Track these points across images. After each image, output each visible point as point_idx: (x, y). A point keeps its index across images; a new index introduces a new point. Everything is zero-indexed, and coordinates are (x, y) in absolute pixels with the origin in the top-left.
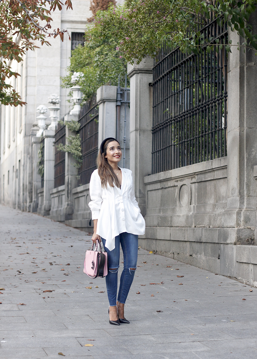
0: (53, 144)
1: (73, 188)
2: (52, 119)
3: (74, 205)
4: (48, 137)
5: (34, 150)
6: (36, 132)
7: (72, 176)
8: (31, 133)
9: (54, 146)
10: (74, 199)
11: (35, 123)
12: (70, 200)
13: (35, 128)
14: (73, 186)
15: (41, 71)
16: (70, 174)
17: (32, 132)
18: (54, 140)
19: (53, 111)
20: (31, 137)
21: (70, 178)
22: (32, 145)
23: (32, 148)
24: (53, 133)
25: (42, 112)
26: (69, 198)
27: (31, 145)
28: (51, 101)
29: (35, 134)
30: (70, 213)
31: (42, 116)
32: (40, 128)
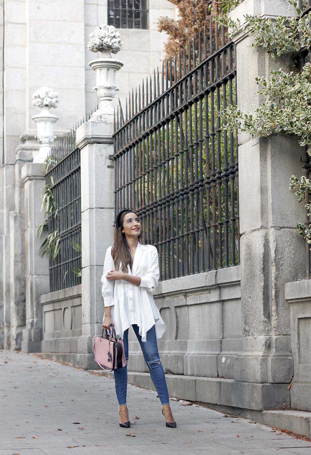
0: (109, 162)
1: (288, 281)
2: (102, 92)
3: (294, 346)
4: (91, 141)
5: (27, 196)
6: (31, 154)
7: (281, 232)
8: (17, 157)
9: (109, 167)
10: (294, 324)
11: (28, 132)
12: (278, 327)
13: (28, 144)
14: (286, 270)
15: (38, 8)
16: (271, 224)
17: (21, 155)
18: (110, 150)
19: (104, 70)
20: (17, 166)
21: (271, 239)
22: (22, 186)
23: (22, 193)
24: (108, 132)
25: (46, 103)
26: (274, 318)
27: (17, 184)
28: (98, 42)
29: (29, 159)
30: (280, 378)
31: (45, 113)
32: (41, 142)
